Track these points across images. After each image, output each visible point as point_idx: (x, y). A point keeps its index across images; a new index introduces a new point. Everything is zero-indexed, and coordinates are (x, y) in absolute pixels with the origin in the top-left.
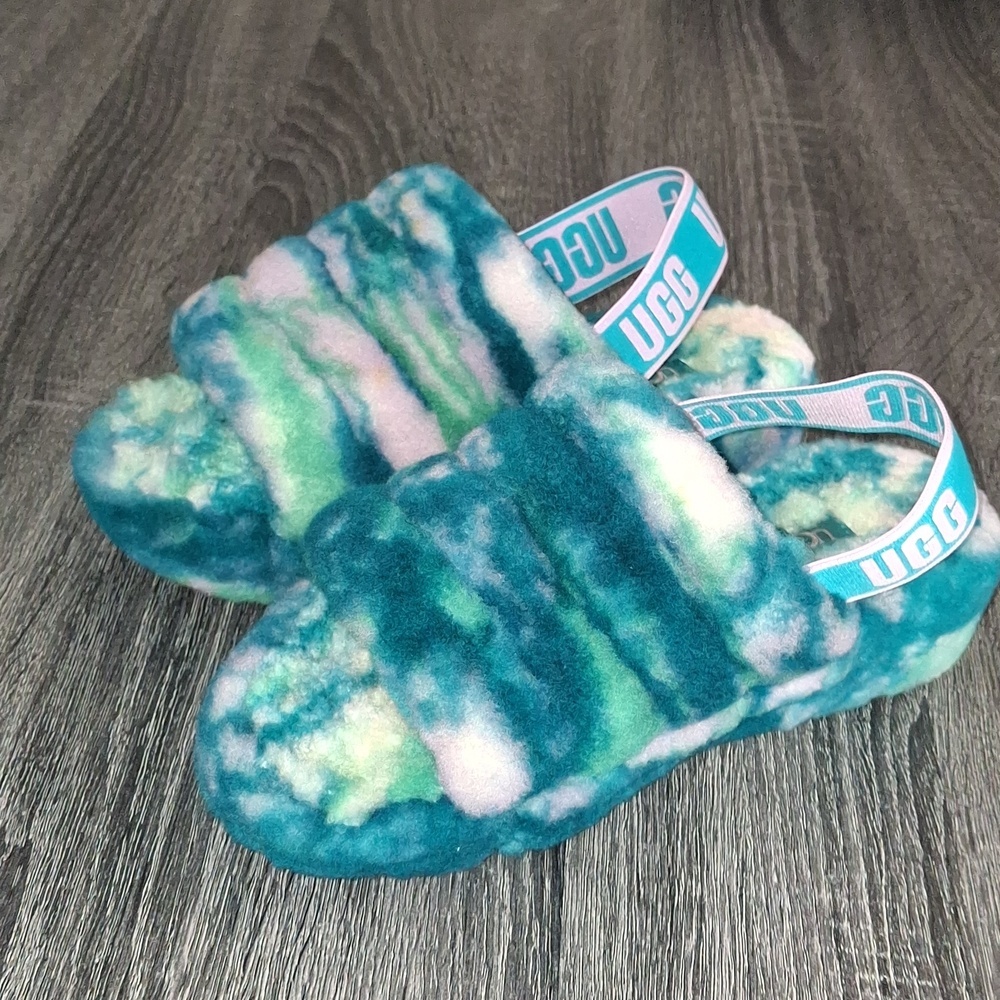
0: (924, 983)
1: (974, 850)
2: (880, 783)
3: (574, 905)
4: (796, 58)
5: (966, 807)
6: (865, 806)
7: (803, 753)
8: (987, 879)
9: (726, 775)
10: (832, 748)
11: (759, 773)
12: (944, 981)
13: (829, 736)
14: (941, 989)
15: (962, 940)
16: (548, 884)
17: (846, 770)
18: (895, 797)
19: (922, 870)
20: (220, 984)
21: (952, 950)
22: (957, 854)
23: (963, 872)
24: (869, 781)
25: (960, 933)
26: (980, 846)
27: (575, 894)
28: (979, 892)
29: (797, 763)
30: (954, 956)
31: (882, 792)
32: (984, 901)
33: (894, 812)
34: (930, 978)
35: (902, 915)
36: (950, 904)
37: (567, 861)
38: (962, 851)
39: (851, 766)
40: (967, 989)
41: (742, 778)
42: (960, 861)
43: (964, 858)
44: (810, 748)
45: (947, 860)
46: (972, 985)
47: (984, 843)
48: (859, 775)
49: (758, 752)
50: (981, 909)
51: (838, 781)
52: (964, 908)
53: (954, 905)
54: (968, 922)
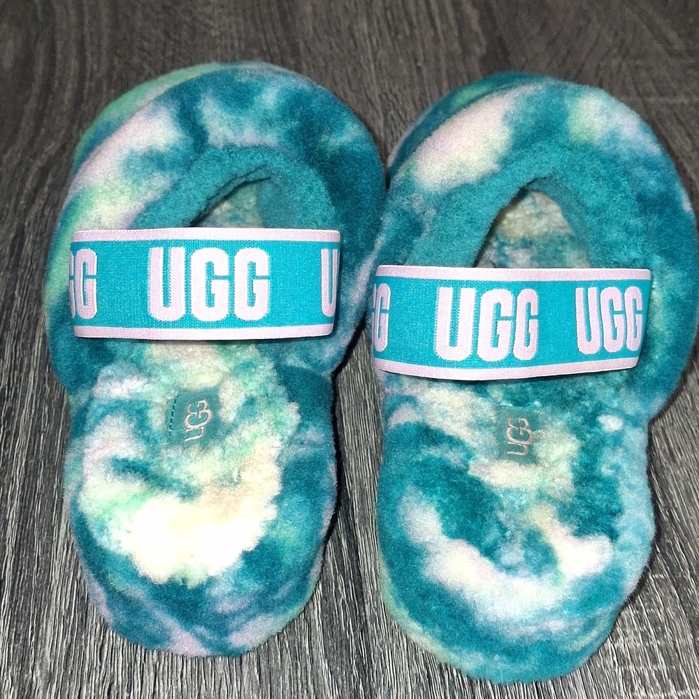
0: (657, 576)
1: (675, 461)
3: (369, 557)
5: (662, 428)
8: (689, 484)
12: (672, 573)
14: (671, 579)
15: (680, 536)
16: (344, 543)
20: (82, 675)
21: (674, 546)
22: (662, 466)
23: (670, 480)
25: (677, 531)
26: (679, 458)
27: (368, 549)
28: (685, 495)
30: (676, 550)
32: (691, 502)
34: (661, 572)
36: (665, 507)
37: (357, 521)
38: (665, 463)
40: (692, 576)
42: (666, 471)
43: (668, 469)
46: (695, 572)
47: (681, 455)
50: (690, 508)
52: (676, 509)
53: (668, 509)
54: (682, 521)
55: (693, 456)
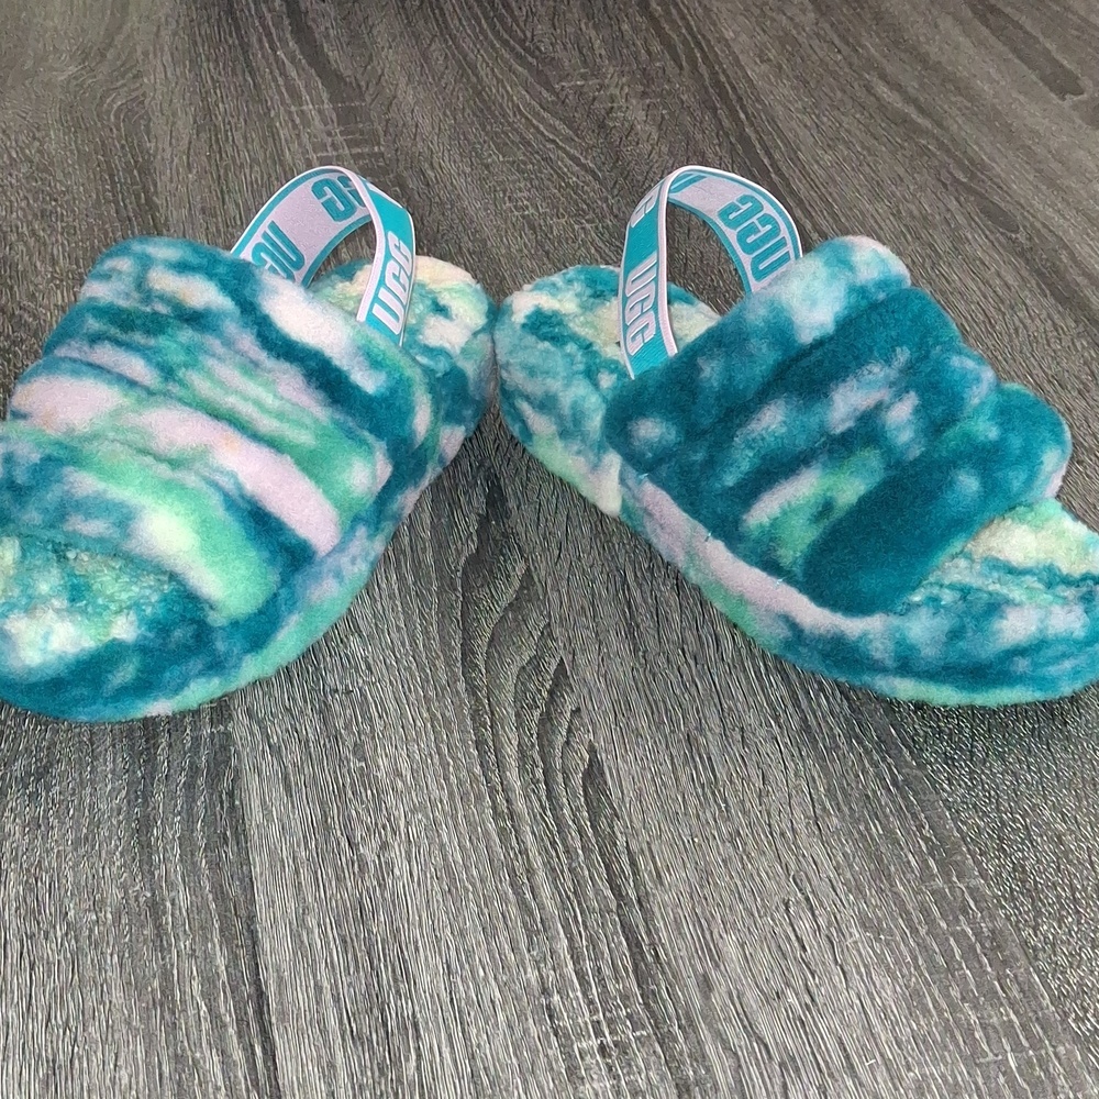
0: (638, 1033)
1: (662, 884)
2: (564, 841)
3: (289, 1063)
4: (340, 77)
5: (648, 842)
6: (554, 870)
7: (486, 833)
8: (679, 911)
9: (416, 879)
10: (512, 819)
11: (447, 866)
12: (657, 1026)
13: (508, 808)
14: (656, 1034)
15: (667, 980)
16: (258, 1050)
17: (529, 838)
18: (580, 852)
19: (617, 919)
21: (659, 991)
22: (647, 893)
23: (656, 909)
24: (553, 843)
25: (663, 973)
26: (667, 878)
27: (288, 1053)
28: (673, 924)
29: (482, 846)
30: (661, 998)
31: (567, 852)
32: (680, 934)
33: (582, 869)
34: (644, 1027)
35: (607, 972)
36: (650, 945)
37: (274, 1020)
38: (651, 888)
39: (533, 833)
40: (679, 1028)
41: (432, 877)
42: (651, 899)
43: (654, 895)
44: (491, 827)
45: (639, 901)
46: (683, 1022)
47: (670, 875)
48: (542, 840)
49: (442, 846)
50: (679, 941)
51: (524, 852)
52: (663, 945)
53: (653, 945)
54: (670, 960)
55: (684, 875)
